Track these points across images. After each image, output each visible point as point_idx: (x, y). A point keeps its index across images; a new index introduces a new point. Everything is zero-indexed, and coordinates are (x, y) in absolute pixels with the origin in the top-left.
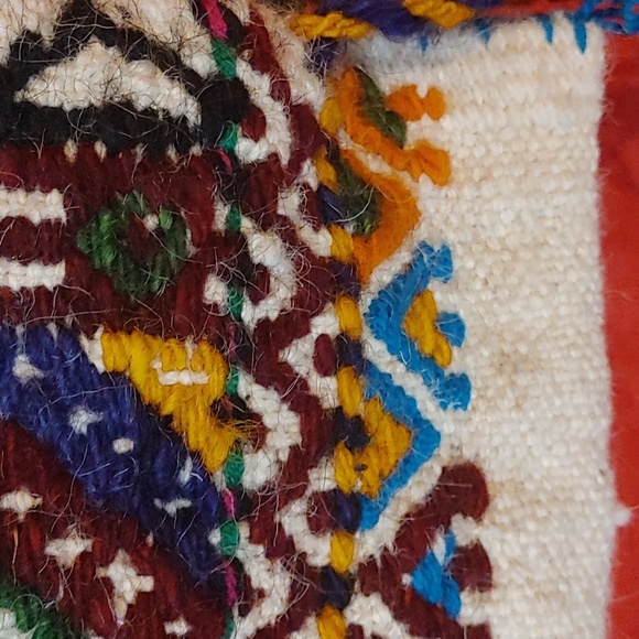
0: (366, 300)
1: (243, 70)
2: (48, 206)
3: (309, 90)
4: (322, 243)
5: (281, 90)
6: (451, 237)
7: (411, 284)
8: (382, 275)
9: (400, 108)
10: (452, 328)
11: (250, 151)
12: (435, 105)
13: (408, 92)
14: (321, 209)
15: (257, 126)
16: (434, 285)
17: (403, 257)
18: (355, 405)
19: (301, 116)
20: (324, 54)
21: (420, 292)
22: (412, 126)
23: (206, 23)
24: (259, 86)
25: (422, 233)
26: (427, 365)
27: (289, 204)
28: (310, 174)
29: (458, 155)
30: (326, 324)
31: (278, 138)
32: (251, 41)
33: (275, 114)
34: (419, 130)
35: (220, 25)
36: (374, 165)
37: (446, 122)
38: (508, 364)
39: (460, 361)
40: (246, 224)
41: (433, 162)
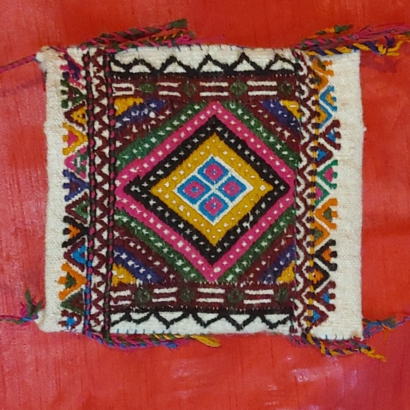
0: (319, 95)
1: (300, 62)
2: (274, 84)
3: (310, 64)
4: (312, 86)
5: (305, 64)
6: (334, 85)
7: (327, 92)
8: (322, 91)
9: (325, 64)
10: (334, 99)
11: (301, 74)
12: (331, 63)
13: (326, 62)
14: (312, 81)
15: (302, 70)
16: (331, 93)
17: (326, 88)
18: (318, 110)
19: (308, 68)
20: (312, 58)
21: (329, 93)
22: (327, 67)
23: (294, 55)
24: (302, 64)
25: (329, 84)
26: (330, 105)
27: (307, 81)
28: (310, 76)
29: (335, 71)
30: (313, 98)
31: (305, 71)
32: (300, 57)
33: (305, 68)
34: (328, 68)
35: (296, 56)
36: (321, 74)
37: (333, 66)
38: (343, 104)
39: (335, 104)
40: (301, 84)
41: (331, 73)
